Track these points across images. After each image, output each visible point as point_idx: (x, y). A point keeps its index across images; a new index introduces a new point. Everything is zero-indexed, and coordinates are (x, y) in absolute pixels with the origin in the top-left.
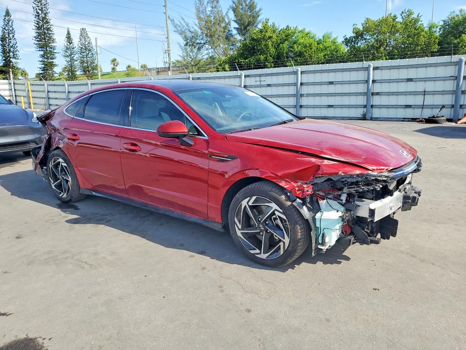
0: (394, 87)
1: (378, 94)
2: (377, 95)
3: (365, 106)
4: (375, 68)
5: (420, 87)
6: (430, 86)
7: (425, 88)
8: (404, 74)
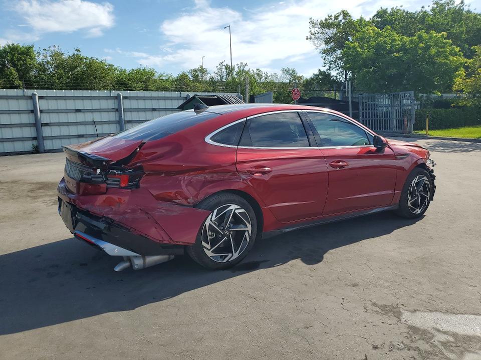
0: (63, 118)
1: (47, 125)
2: (45, 126)
3: (35, 138)
4: (41, 98)
5: (88, 117)
6: (97, 117)
7: (93, 118)
8: (71, 104)
